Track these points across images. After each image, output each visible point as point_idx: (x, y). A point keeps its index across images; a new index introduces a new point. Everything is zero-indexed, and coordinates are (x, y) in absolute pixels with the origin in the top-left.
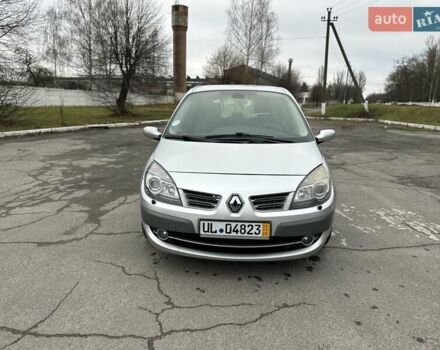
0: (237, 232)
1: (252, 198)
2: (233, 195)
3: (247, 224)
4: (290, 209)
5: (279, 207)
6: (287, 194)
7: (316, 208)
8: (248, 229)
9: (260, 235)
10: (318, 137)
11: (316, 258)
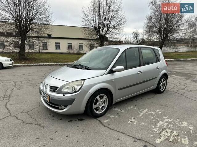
3: (46, 95)
5: (55, 92)
6: (58, 87)
8: (46, 97)
9: (48, 100)
10: (113, 69)
11: (82, 120)
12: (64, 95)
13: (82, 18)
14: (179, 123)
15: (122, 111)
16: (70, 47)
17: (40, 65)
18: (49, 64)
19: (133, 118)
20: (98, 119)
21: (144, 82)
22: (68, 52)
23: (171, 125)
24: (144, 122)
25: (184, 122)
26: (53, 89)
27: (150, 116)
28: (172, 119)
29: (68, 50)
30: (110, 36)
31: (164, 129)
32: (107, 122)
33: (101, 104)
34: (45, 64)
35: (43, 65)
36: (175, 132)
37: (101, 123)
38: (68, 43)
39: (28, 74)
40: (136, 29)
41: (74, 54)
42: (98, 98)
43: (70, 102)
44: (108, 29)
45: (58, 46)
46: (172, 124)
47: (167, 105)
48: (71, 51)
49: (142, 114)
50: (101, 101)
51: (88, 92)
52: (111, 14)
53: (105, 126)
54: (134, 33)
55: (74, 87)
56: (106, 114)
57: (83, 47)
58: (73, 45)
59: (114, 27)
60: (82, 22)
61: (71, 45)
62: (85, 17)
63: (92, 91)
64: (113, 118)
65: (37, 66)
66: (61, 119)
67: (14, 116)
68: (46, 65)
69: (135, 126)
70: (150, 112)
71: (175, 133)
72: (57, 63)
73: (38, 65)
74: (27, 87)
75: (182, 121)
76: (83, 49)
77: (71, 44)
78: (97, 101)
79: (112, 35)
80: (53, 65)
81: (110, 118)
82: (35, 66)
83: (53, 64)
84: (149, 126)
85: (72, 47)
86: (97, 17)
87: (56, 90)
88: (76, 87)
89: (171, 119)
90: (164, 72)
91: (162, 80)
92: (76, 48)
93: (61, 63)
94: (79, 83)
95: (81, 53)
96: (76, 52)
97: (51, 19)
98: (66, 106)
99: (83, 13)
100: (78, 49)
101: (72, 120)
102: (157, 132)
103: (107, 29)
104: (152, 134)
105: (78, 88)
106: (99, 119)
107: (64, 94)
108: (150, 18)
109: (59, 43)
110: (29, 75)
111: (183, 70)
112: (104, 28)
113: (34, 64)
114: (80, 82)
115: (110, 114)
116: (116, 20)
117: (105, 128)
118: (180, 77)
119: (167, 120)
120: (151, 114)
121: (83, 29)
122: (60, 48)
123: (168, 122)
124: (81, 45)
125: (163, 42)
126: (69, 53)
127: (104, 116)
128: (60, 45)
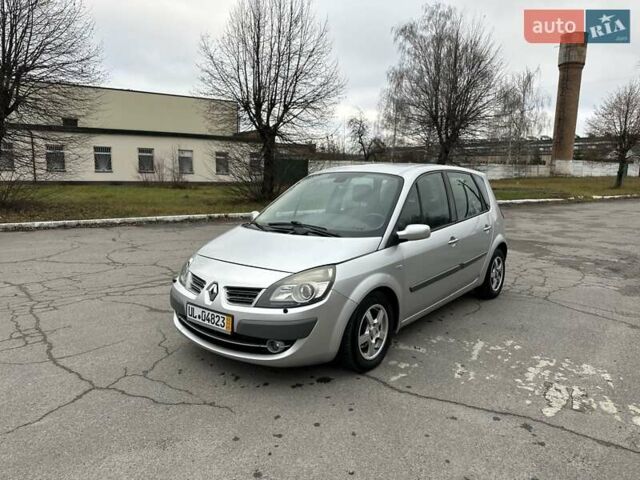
0: (208, 320)
1: (228, 288)
2: (214, 283)
3: (216, 314)
4: (255, 306)
5: (249, 303)
6: (259, 290)
7: (282, 310)
8: (216, 319)
9: (224, 328)
10: (399, 233)
11: (326, 380)
12: (286, 311)
13: (199, 70)
14: (575, 368)
15: (421, 351)
16: (146, 161)
17: (65, 227)
18: (98, 221)
19: (459, 365)
20: (368, 373)
21: (463, 266)
22: (142, 178)
23: (560, 375)
24: (493, 373)
25: (584, 366)
26: (240, 295)
27: (499, 357)
28: (555, 361)
29: (140, 172)
30: (295, 132)
31: (548, 386)
32: (398, 380)
33: (374, 333)
34: (82, 221)
35: (78, 226)
36: (576, 388)
37: (385, 384)
38: (141, 150)
39: (47, 259)
40: (359, 109)
41: (162, 185)
42: (368, 314)
43: (302, 329)
44: (286, 108)
45: (103, 159)
46: (560, 371)
47: (522, 326)
48: (152, 177)
49: (475, 353)
50: (374, 325)
51: (348, 298)
52: (294, 63)
53: (401, 392)
54: (352, 121)
55: (312, 287)
56: (385, 359)
57: (191, 163)
58: (157, 155)
59: (306, 104)
60: (202, 83)
61: (152, 157)
62: (212, 68)
63: (358, 294)
64: (406, 368)
65: (53, 228)
66: (266, 384)
67: (107, 388)
68: (87, 226)
69: (475, 383)
70: (492, 348)
71: (577, 392)
72: (127, 219)
73: (59, 227)
74: (78, 299)
75: (578, 362)
76: (191, 169)
77: (150, 151)
78: (366, 323)
79: (300, 129)
80: (113, 225)
81: (402, 371)
82: (47, 228)
83: (111, 220)
84: (510, 381)
85: (155, 163)
86: (249, 70)
87: (255, 297)
88: (315, 285)
89: (551, 361)
90: (499, 238)
91: (496, 261)
92: (171, 167)
93: (141, 218)
94: (319, 274)
95: (187, 182)
96: (169, 179)
97: (97, 69)
98: (289, 343)
99: (204, 53)
100: (177, 171)
101: (300, 382)
102: (537, 393)
103: (282, 108)
104: (527, 398)
105: (322, 288)
106: (372, 373)
107: (285, 306)
108: (398, 77)
109: (108, 149)
110: (51, 259)
111: (515, 232)
112: (272, 105)
113: (45, 223)
114: (322, 271)
115: (393, 359)
116: (309, 80)
117: (403, 395)
118: (519, 254)
119: (543, 363)
120: (499, 352)
121: (203, 104)
122: (109, 167)
123: (547, 367)
124: (187, 155)
125: (447, 152)
126: (145, 184)
127: (381, 366)
128: (110, 155)
